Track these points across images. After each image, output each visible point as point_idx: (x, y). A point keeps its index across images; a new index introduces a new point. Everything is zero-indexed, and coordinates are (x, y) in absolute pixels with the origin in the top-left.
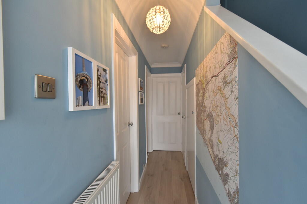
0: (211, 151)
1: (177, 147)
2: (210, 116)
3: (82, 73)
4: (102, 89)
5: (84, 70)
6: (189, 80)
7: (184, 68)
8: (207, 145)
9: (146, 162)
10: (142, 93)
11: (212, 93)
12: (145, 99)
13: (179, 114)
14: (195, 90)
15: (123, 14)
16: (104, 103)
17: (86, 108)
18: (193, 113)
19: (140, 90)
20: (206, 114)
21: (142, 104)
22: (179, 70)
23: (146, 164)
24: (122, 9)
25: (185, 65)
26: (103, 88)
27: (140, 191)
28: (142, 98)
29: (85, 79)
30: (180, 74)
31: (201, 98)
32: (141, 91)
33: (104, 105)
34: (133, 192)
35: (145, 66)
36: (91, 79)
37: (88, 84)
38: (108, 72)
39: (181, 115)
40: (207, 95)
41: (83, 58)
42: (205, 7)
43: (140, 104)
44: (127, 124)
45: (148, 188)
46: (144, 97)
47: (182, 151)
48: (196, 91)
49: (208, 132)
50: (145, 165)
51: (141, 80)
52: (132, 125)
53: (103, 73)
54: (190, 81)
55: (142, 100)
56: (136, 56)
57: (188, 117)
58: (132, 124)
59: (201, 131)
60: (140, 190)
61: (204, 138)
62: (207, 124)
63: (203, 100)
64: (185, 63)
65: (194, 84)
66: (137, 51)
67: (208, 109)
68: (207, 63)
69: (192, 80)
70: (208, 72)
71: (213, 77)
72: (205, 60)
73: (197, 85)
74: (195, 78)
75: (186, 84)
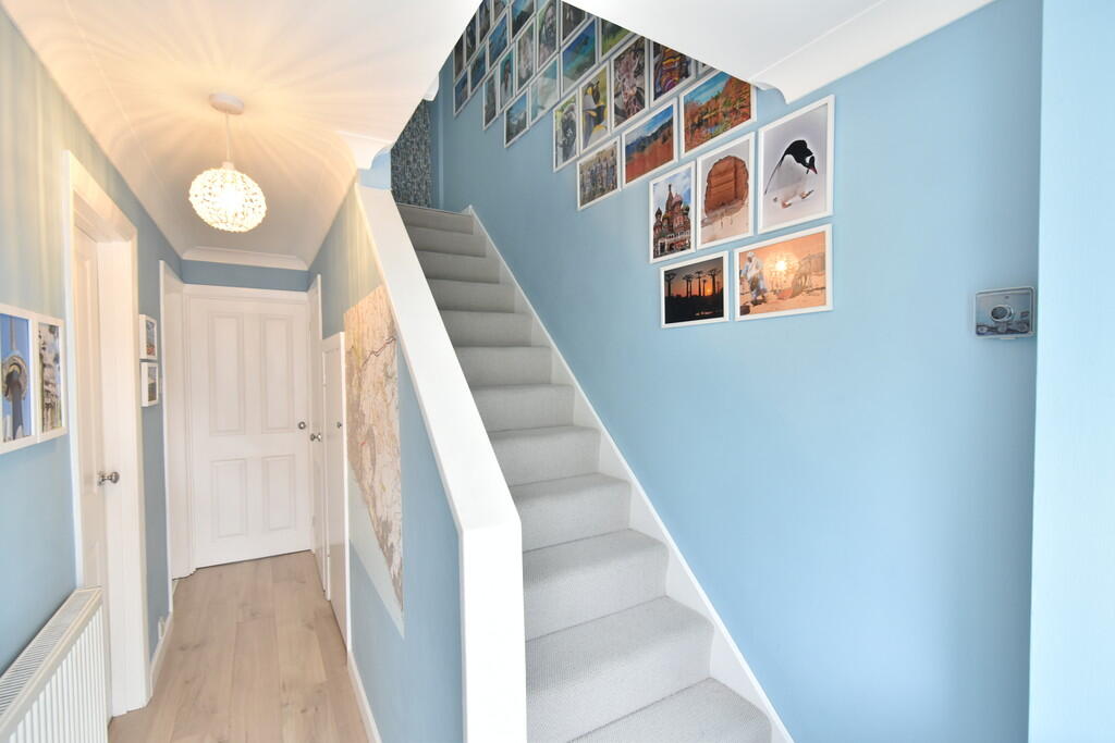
0: (372, 513)
1: (296, 539)
2: (370, 435)
3: (11, 355)
4: (47, 383)
5: (14, 346)
6: (330, 328)
7: (316, 285)
8: (368, 503)
9: (171, 609)
10: (151, 365)
11: (371, 387)
12: (161, 384)
13: (302, 426)
14: (344, 366)
15: (92, 130)
16: (52, 423)
17: (20, 443)
18: (340, 425)
19: (144, 355)
20: (365, 429)
21: (153, 402)
22: (303, 282)
23: (170, 618)
24: (90, 119)
25: (319, 277)
26: (51, 381)
27: (154, 702)
28: (152, 381)
29: (16, 368)
30: (303, 296)
31: (355, 392)
32: (151, 357)
33: (53, 428)
34: (124, 713)
35: (162, 262)
36: (27, 365)
37: (22, 382)
38: (60, 331)
39: (310, 430)
40: (365, 387)
41: (11, 317)
42: (356, 185)
43: (146, 403)
44: (96, 479)
45: (187, 682)
46: (160, 376)
47: (314, 551)
48: (347, 369)
49: (368, 470)
50: (165, 620)
51: (149, 319)
52: (115, 482)
53: (49, 338)
54: (332, 335)
55: (152, 388)
56: (130, 242)
57: (328, 437)
58: (115, 478)
59: (357, 474)
60: (151, 700)
61: (363, 489)
62: (367, 452)
63: (359, 397)
64: (319, 273)
65: (338, 349)
66: (136, 226)
67: (366, 421)
68: (363, 315)
69: (336, 336)
70: (365, 338)
71: (373, 352)
72: (360, 304)
73: (348, 353)
74: (342, 334)
75: (325, 337)
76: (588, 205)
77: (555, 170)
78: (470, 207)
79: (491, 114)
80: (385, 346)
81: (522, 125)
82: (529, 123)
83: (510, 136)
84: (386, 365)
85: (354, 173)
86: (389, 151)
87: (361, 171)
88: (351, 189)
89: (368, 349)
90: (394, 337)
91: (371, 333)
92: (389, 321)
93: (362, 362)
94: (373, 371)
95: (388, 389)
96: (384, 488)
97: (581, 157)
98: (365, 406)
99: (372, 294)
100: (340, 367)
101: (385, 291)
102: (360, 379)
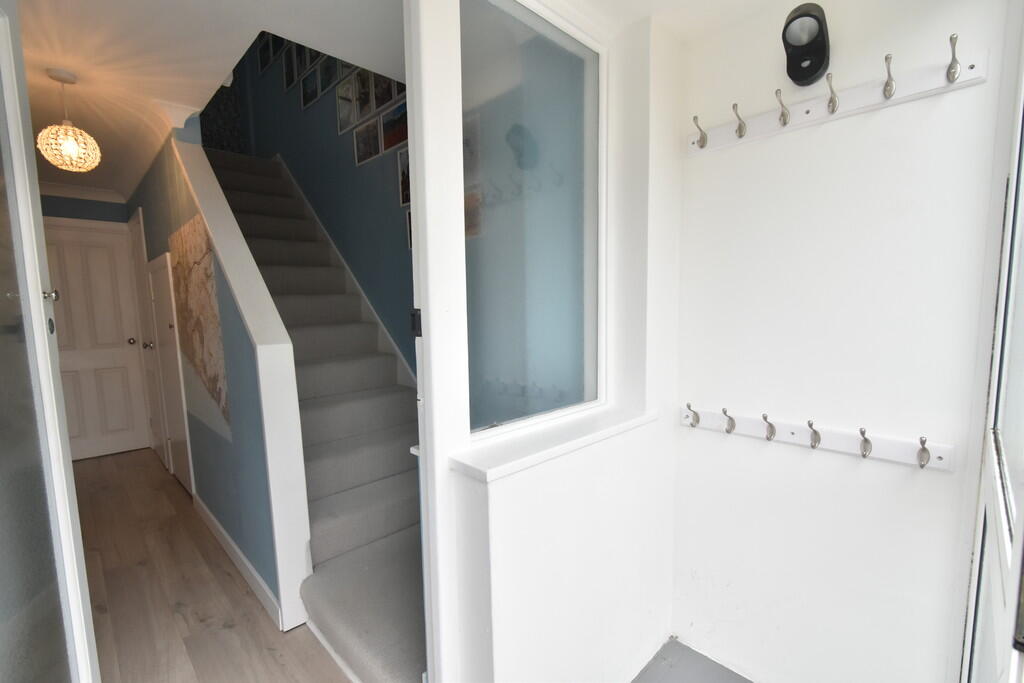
1: (139, 437)
2: (198, 323)
6: (156, 247)
7: (138, 216)
8: (199, 371)
11: (196, 288)
13: (132, 342)
14: (171, 279)
18: (171, 326)
20: (193, 321)
22: (124, 213)
25: (140, 209)
30: (123, 226)
31: (183, 296)
39: (141, 342)
40: (191, 290)
42: (173, 140)
47: (153, 447)
48: (175, 281)
49: (198, 350)
54: (157, 256)
57: (160, 341)
59: (190, 358)
61: (195, 366)
62: (196, 337)
64: (140, 205)
65: (166, 267)
67: (194, 314)
68: (186, 237)
69: (162, 257)
70: (189, 253)
71: (195, 263)
72: (182, 229)
73: (174, 269)
74: (168, 255)
75: (149, 260)
76: (363, 163)
77: (339, 134)
78: (278, 155)
79: (290, 80)
80: (204, 257)
81: (315, 93)
82: (320, 94)
83: (307, 100)
84: (206, 269)
85: (170, 129)
86: (197, 115)
87: (175, 130)
88: (168, 141)
89: (192, 261)
90: (210, 248)
91: (193, 250)
92: (205, 238)
93: (187, 272)
94: (197, 276)
95: (209, 285)
96: (211, 355)
97: (356, 127)
98: (193, 304)
99: (192, 221)
100: (168, 279)
101: (202, 218)
102: (187, 286)
